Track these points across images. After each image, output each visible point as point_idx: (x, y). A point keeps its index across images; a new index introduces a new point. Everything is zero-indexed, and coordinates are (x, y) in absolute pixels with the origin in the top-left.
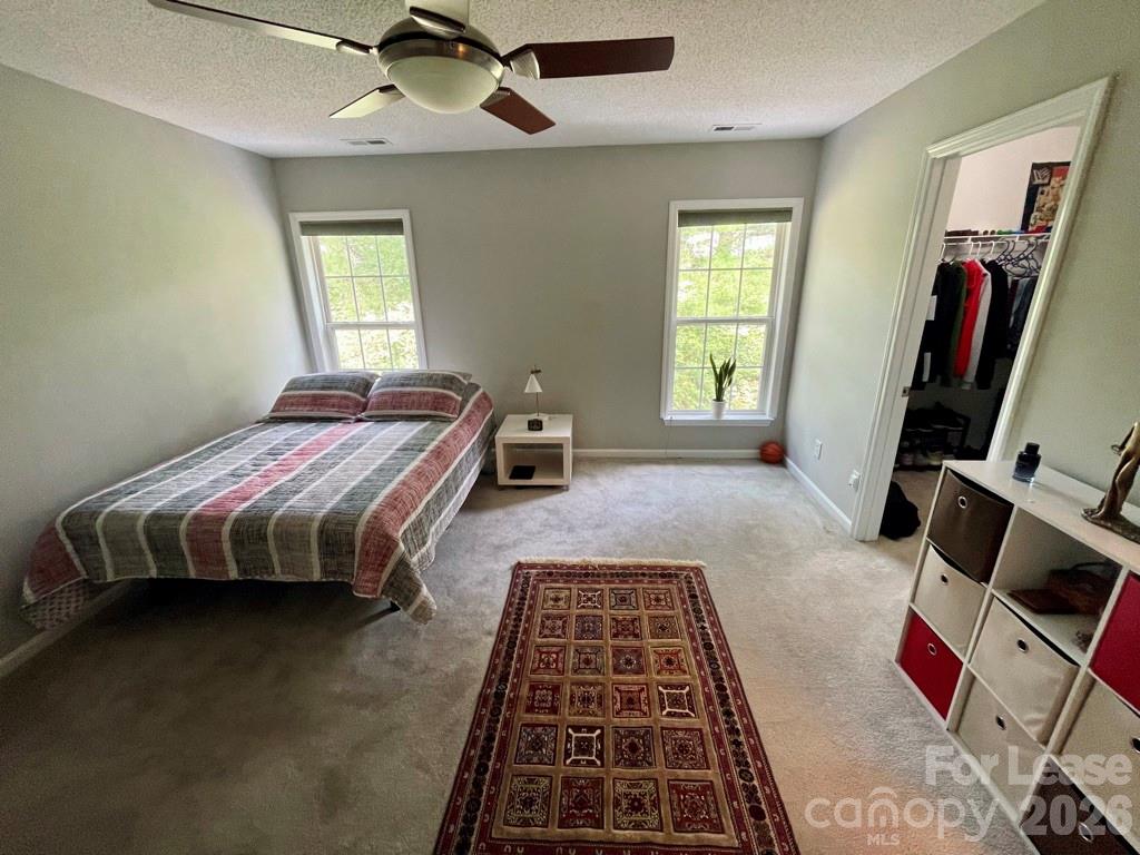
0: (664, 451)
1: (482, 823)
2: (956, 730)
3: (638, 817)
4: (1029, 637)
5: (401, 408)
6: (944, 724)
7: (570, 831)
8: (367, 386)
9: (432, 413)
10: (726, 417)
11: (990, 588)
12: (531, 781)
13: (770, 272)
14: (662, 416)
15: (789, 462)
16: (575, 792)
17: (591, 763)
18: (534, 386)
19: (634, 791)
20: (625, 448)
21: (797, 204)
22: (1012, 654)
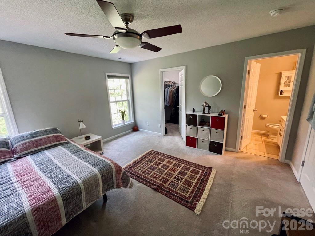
0: (114, 136)
1: (185, 198)
2: (197, 148)
3: (194, 178)
4: (204, 129)
5: (40, 146)
6: (196, 148)
7: (192, 186)
8: (7, 144)
9: (58, 143)
10: (125, 124)
11: (197, 126)
12: (181, 189)
13: (125, 90)
14: (112, 127)
15: (139, 129)
16: (186, 183)
17: (182, 180)
18: (82, 126)
19: (190, 177)
20: (107, 138)
21: (129, 76)
22: (202, 132)
